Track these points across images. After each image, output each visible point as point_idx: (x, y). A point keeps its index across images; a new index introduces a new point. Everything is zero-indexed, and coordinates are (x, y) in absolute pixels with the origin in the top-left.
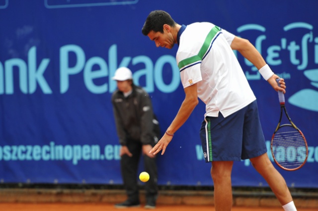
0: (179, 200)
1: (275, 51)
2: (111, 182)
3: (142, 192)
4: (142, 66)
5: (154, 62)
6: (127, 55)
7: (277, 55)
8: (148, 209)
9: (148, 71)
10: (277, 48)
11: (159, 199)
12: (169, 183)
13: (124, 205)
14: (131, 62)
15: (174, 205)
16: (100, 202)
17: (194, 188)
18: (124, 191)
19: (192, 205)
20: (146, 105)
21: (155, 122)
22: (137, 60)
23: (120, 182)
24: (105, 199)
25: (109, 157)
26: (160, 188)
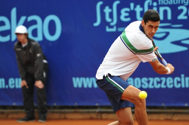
0: (63, 116)
1: (126, 12)
2: (14, 104)
3: (36, 110)
4: (34, 22)
5: (43, 20)
6: (24, 15)
7: (127, 14)
8: (40, 122)
9: (39, 26)
10: (128, 10)
11: (48, 115)
12: (55, 104)
13: (24, 120)
14: (26, 20)
15: (59, 119)
16: (6, 118)
17: (73, 107)
18: (23, 110)
19: (72, 119)
20: (38, 53)
21: (45, 61)
22: (30, 18)
23: (21, 104)
24: (10, 116)
25: (12, 87)
26: (49, 108)
